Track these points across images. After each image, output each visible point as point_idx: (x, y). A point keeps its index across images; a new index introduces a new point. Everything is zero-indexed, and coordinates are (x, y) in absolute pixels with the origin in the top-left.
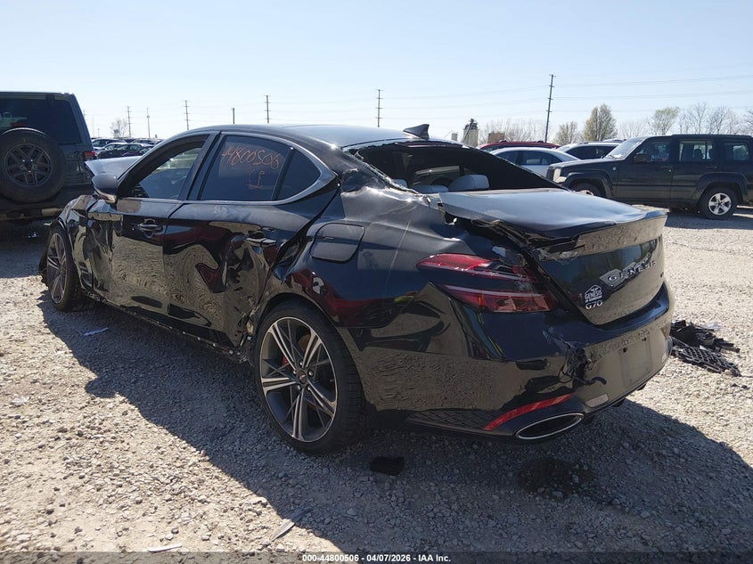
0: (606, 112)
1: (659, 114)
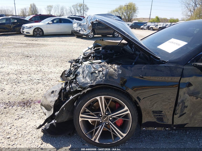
0: (34, 5)
1: (48, 7)
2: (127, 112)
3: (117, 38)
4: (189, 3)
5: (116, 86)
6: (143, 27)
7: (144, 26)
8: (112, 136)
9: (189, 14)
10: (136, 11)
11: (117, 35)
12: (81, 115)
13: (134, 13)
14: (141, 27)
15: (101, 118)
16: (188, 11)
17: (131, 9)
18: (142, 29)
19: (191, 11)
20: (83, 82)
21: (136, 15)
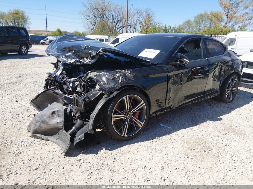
2: (143, 105)
3: (26, 56)
4: (88, 15)
5: (134, 85)
6: (44, 42)
7: (45, 40)
8: (135, 127)
9: (91, 27)
10: (26, 21)
11: (25, 52)
12: (113, 116)
13: (24, 23)
14: (41, 42)
15: (126, 115)
16: (89, 23)
17: (19, 18)
18: (42, 44)
19: (92, 24)
20: (108, 87)
21: (28, 26)
